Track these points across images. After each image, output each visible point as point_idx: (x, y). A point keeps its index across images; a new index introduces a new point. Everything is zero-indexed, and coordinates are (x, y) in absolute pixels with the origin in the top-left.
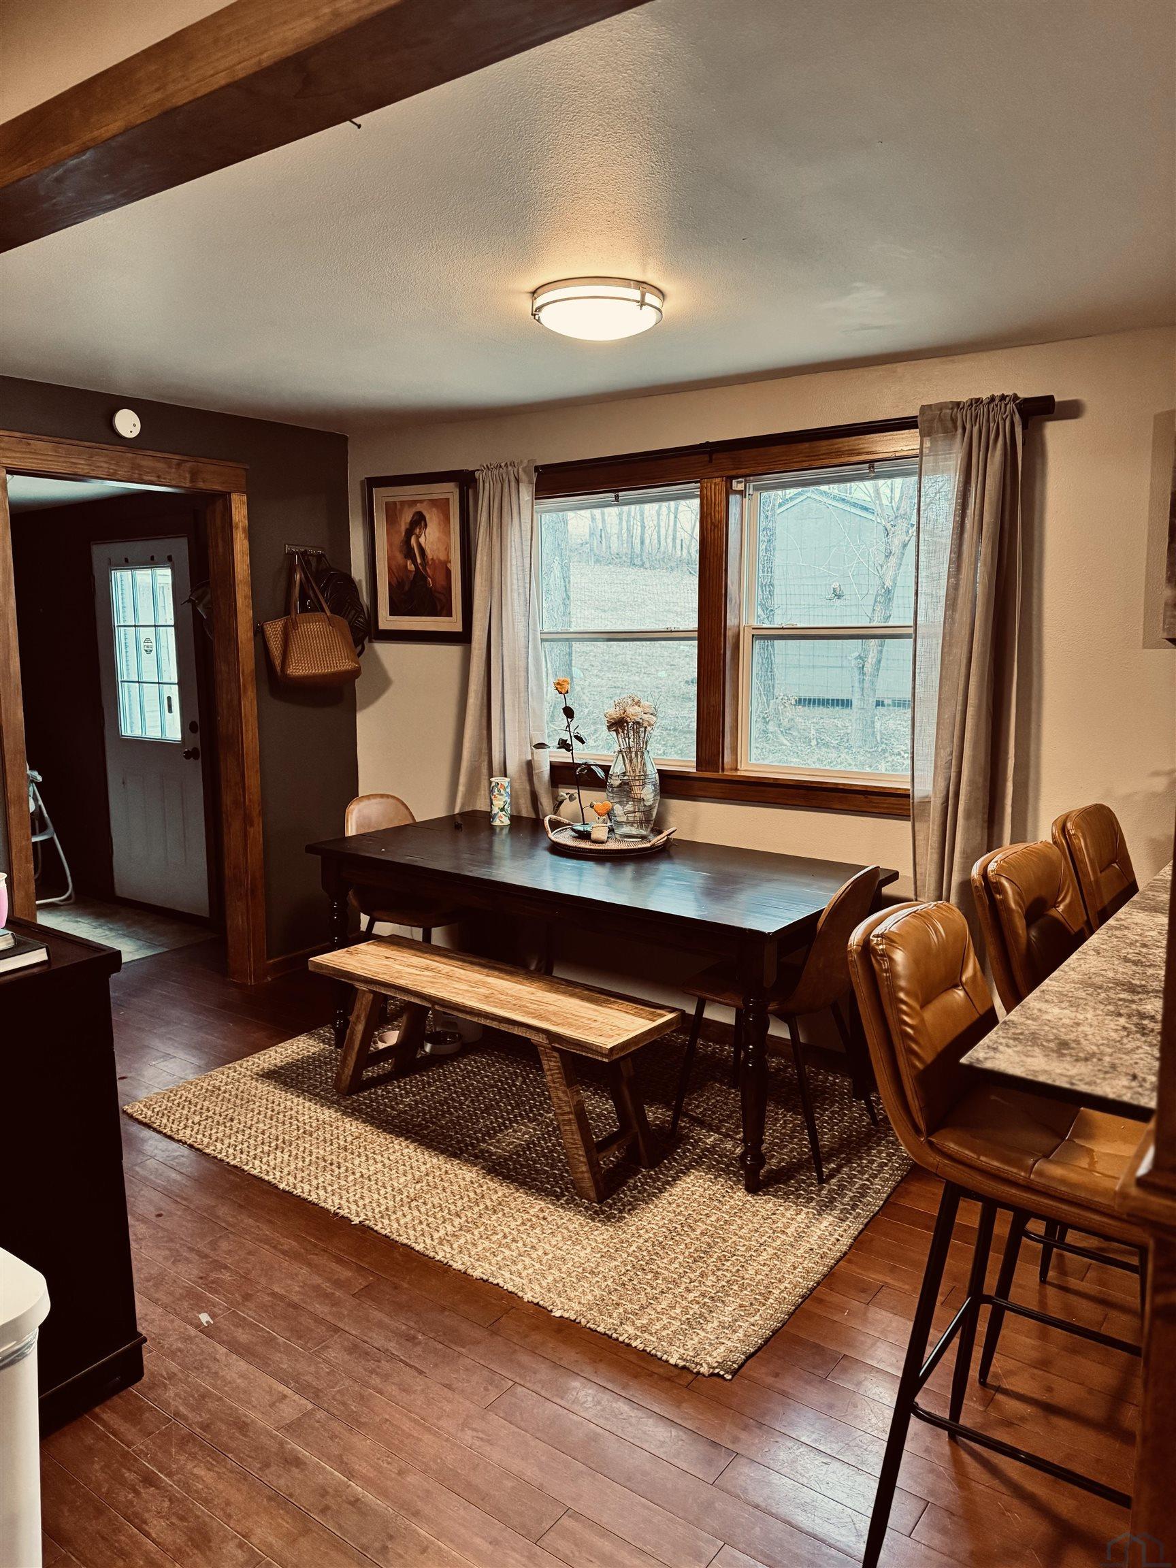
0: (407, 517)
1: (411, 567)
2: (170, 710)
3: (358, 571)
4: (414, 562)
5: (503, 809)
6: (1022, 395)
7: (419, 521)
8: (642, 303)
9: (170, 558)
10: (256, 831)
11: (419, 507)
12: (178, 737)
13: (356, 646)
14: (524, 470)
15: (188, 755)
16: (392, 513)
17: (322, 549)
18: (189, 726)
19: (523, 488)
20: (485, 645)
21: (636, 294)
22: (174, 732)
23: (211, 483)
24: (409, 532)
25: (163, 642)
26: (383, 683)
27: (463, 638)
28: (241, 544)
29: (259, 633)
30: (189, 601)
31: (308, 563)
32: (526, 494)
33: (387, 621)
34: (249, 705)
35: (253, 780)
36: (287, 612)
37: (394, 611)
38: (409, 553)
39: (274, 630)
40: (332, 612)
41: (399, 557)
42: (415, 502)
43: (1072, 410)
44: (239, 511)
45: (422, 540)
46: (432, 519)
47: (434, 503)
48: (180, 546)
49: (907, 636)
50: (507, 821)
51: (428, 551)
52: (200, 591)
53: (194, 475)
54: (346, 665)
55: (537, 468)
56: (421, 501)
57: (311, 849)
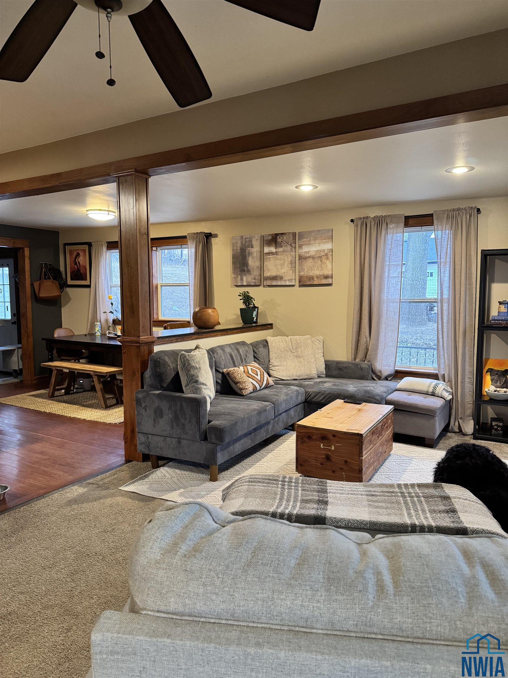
0: (75, 254)
1: (76, 267)
2: (7, 310)
3: (62, 269)
4: (77, 266)
5: (98, 331)
6: (206, 232)
7: (78, 255)
8: (109, 214)
9: (8, 265)
10: (31, 340)
11: (78, 251)
12: (10, 318)
13: (61, 289)
14: (104, 243)
15: (13, 323)
16: (71, 252)
17: (51, 262)
18: (13, 315)
19: (104, 247)
20: (95, 288)
21: (107, 213)
22: (9, 317)
23: (18, 245)
24: (76, 258)
25: (6, 290)
26: (69, 299)
27: (89, 286)
28: (27, 262)
29: (32, 285)
30: (13, 277)
31: (47, 266)
32: (105, 249)
33: (70, 282)
34: (29, 305)
35: (30, 325)
36: (40, 279)
37: (72, 279)
38: (76, 264)
39: (36, 285)
40: (53, 279)
41: (73, 264)
42: (77, 250)
43: (216, 236)
44: (27, 252)
45: (79, 260)
46: (81, 254)
47: (82, 250)
48: (11, 261)
49: (188, 286)
50: (99, 334)
51: (80, 263)
52: (16, 274)
53: (14, 243)
54: (57, 294)
55: (107, 242)
56: (79, 250)
57: (43, 339)
